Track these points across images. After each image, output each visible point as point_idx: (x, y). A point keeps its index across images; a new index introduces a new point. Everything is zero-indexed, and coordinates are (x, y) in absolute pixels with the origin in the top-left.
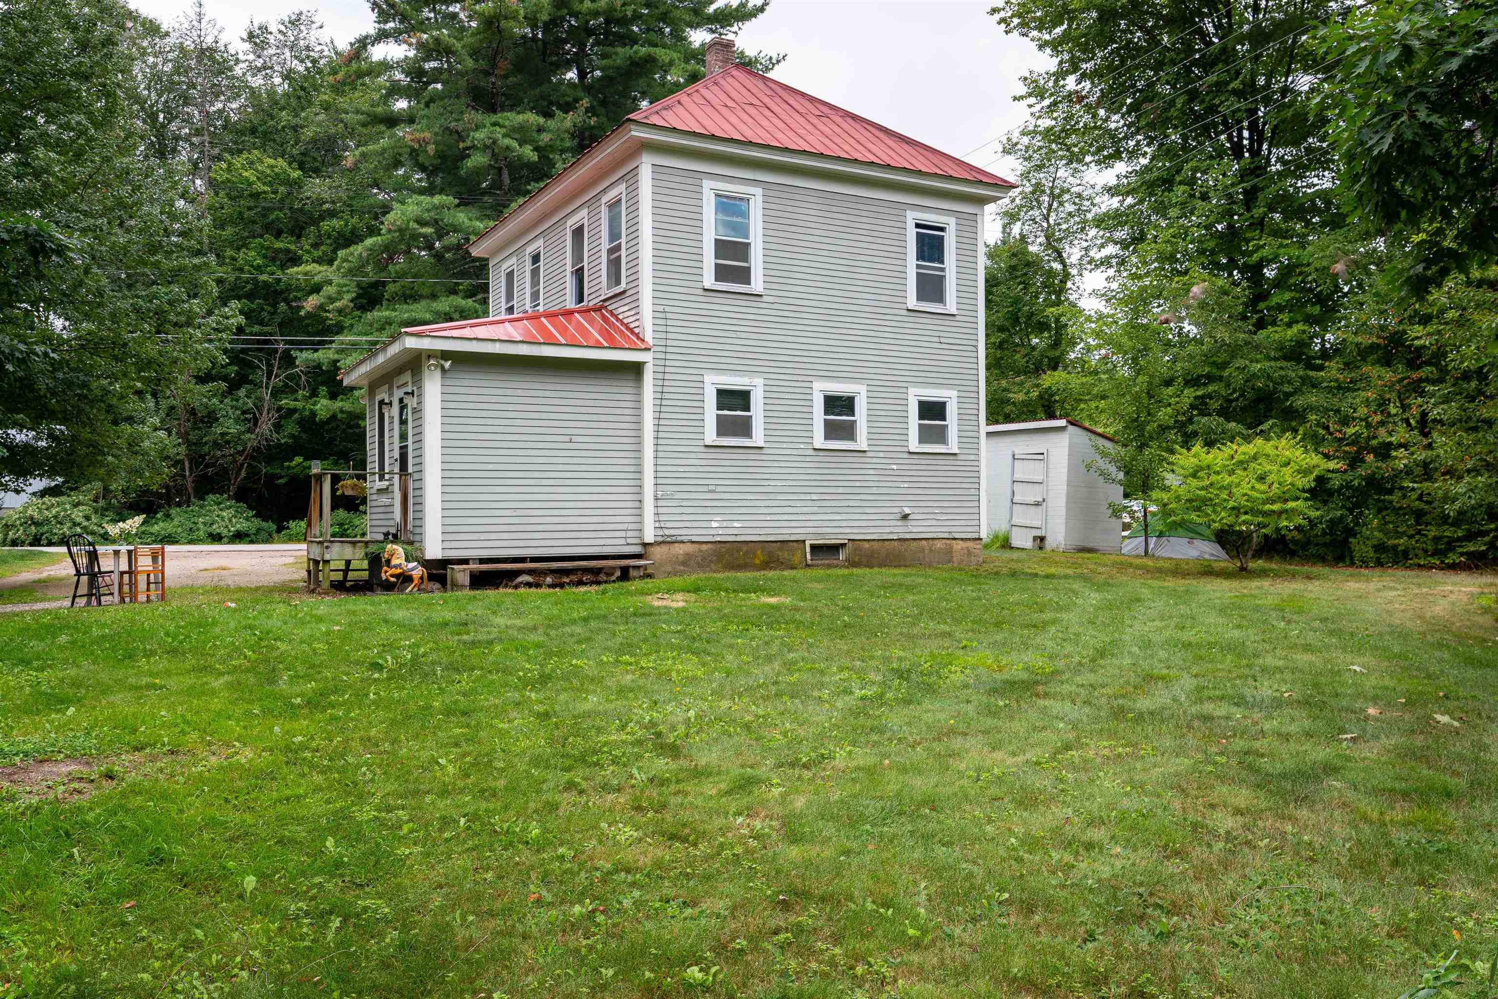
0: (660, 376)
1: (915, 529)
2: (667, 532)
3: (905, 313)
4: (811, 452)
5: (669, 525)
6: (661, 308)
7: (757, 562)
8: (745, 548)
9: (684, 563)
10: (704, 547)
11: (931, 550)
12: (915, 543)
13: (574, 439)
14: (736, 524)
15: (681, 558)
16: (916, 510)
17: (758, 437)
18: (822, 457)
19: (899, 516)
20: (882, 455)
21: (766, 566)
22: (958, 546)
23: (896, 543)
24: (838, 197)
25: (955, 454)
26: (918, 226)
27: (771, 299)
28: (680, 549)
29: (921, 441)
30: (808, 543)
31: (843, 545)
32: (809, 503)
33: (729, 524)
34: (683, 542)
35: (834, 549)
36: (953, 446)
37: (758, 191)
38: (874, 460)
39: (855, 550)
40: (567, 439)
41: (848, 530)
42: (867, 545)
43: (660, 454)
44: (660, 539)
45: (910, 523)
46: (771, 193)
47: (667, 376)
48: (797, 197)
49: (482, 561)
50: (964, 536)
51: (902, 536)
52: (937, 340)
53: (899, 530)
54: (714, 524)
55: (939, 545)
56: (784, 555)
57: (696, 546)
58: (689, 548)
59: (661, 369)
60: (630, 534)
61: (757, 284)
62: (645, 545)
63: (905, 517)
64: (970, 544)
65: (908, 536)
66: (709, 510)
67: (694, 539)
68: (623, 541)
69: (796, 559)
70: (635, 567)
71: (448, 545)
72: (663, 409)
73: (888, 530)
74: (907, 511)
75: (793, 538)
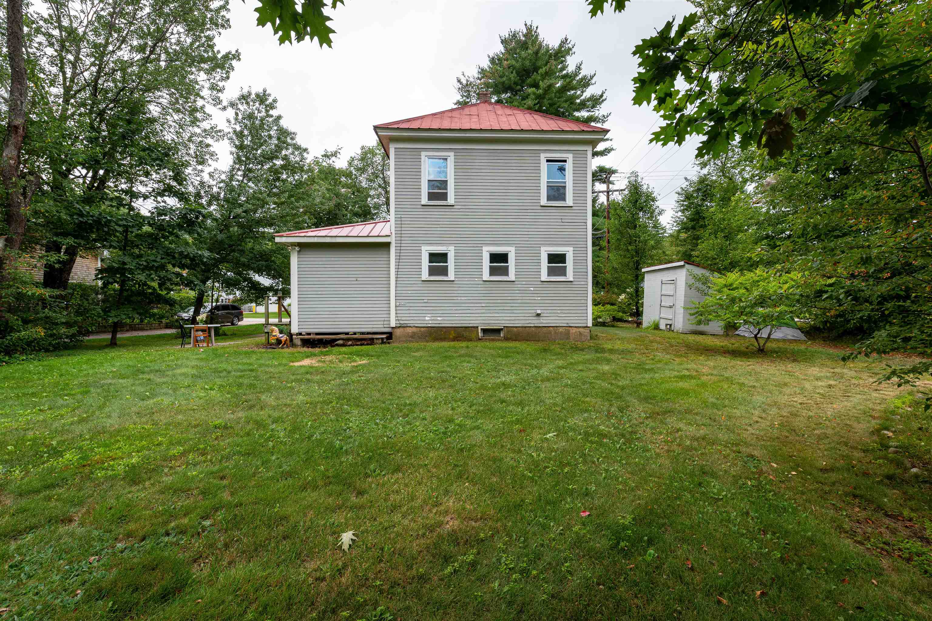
0: (399, 248)
1: (543, 322)
2: (402, 322)
3: (540, 208)
4: (482, 283)
5: (403, 319)
6: (399, 216)
7: (451, 337)
8: (444, 330)
9: (412, 337)
10: (422, 329)
11: (555, 333)
12: (545, 329)
13: (358, 279)
14: (439, 319)
15: (410, 334)
16: (545, 312)
17: (451, 275)
18: (488, 285)
19: (535, 314)
20: (524, 283)
21: (455, 339)
22: (574, 330)
23: (533, 329)
24: (499, 151)
25: (571, 282)
26: (548, 161)
27: (459, 207)
28: (409, 330)
29: (549, 275)
30: (479, 328)
31: (502, 329)
32: (481, 308)
33: (435, 318)
34: (410, 327)
35: (497, 331)
36: (570, 276)
37: (452, 154)
38: (519, 286)
39: (508, 332)
40: (355, 279)
41: (503, 322)
42: (515, 329)
43: (398, 285)
44: (399, 325)
45: (541, 318)
46: (458, 154)
47: (402, 248)
48: (474, 154)
49: (317, 334)
50: (577, 325)
51: (536, 325)
52: (560, 221)
53: (536, 322)
54: (427, 318)
55: (561, 330)
56: (466, 334)
57: (418, 329)
58: (414, 330)
59: (399, 245)
60: (385, 323)
61: (451, 200)
62: (393, 328)
63: (538, 315)
64: (582, 330)
65: (541, 325)
66: (424, 312)
67: (416, 325)
68: (382, 326)
69: (473, 336)
70: (377, 339)
71: (300, 327)
72: (400, 264)
73: (528, 322)
74: (539, 312)
75: (471, 325)
